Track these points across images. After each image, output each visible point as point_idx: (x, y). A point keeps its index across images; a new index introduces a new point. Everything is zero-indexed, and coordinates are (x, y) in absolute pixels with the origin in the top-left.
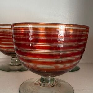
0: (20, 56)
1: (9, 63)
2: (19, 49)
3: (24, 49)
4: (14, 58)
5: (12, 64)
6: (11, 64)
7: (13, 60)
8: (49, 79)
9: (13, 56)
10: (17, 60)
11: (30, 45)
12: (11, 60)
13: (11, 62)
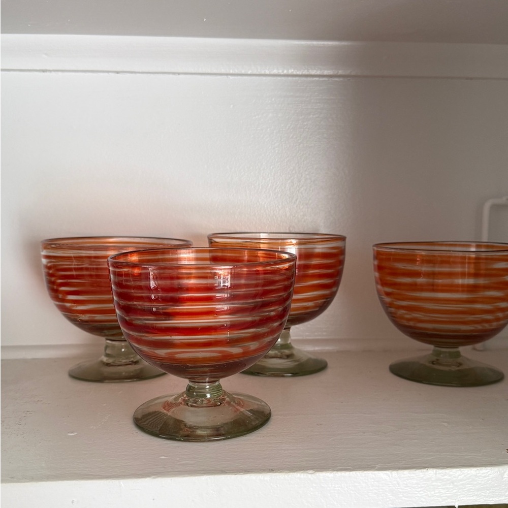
0: (131, 333)
1: (100, 359)
2: (127, 318)
3: (141, 317)
4: (114, 343)
5: (110, 361)
6: (105, 359)
7: (113, 346)
8: (208, 387)
9: (113, 335)
10: (126, 347)
11: (153, 297)
12: (107, 347)
13: (107, 355)
